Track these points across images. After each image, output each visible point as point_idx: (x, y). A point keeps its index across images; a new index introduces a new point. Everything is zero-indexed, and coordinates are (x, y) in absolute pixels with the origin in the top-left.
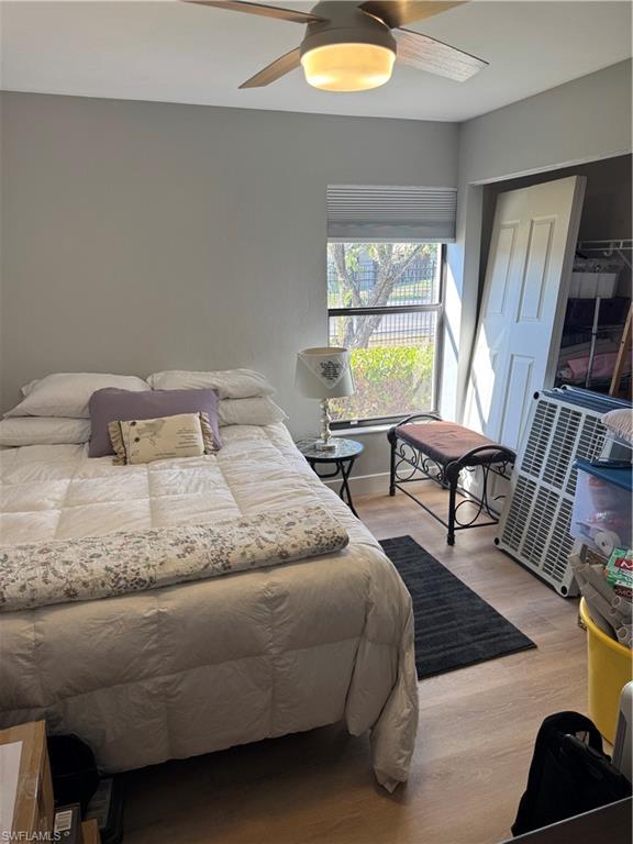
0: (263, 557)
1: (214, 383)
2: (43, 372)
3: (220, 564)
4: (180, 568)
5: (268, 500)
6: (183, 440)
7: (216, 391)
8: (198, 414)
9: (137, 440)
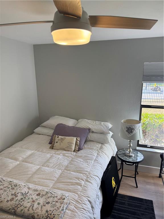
0: (26, 215)
1: (90, 127)
2: (53, 115)
3: (14, 210)
4: (3, 206)
5: (64, 182)
6: (68, 145)
7: (89, 129)
8: (76, 138)
9: (57, 142)
